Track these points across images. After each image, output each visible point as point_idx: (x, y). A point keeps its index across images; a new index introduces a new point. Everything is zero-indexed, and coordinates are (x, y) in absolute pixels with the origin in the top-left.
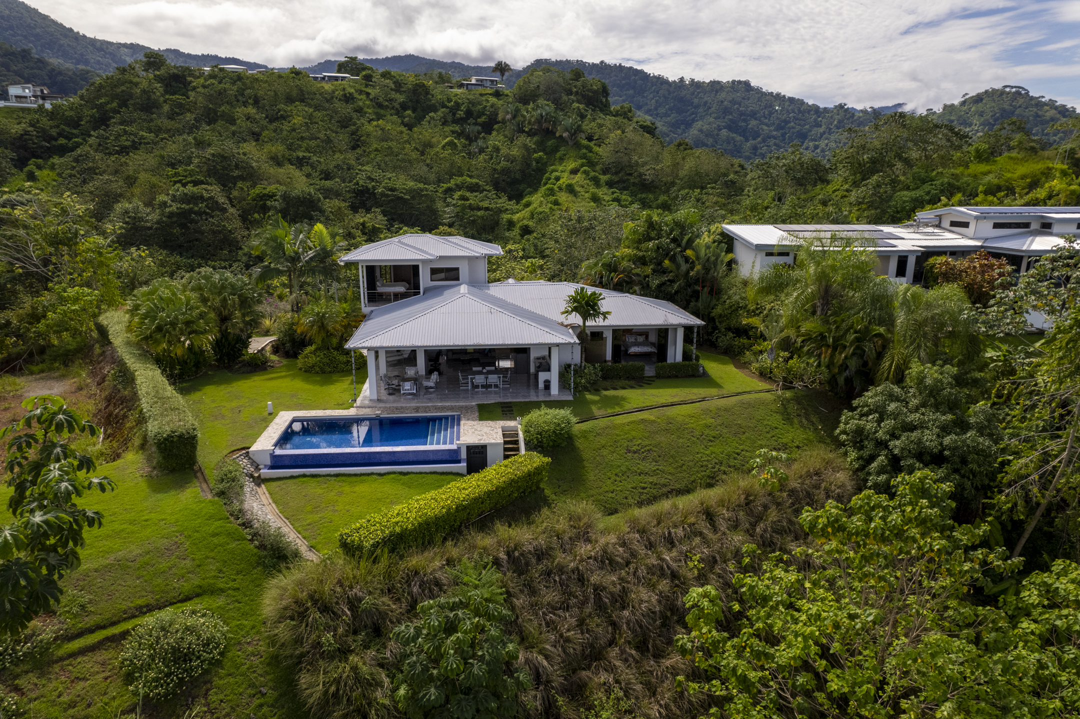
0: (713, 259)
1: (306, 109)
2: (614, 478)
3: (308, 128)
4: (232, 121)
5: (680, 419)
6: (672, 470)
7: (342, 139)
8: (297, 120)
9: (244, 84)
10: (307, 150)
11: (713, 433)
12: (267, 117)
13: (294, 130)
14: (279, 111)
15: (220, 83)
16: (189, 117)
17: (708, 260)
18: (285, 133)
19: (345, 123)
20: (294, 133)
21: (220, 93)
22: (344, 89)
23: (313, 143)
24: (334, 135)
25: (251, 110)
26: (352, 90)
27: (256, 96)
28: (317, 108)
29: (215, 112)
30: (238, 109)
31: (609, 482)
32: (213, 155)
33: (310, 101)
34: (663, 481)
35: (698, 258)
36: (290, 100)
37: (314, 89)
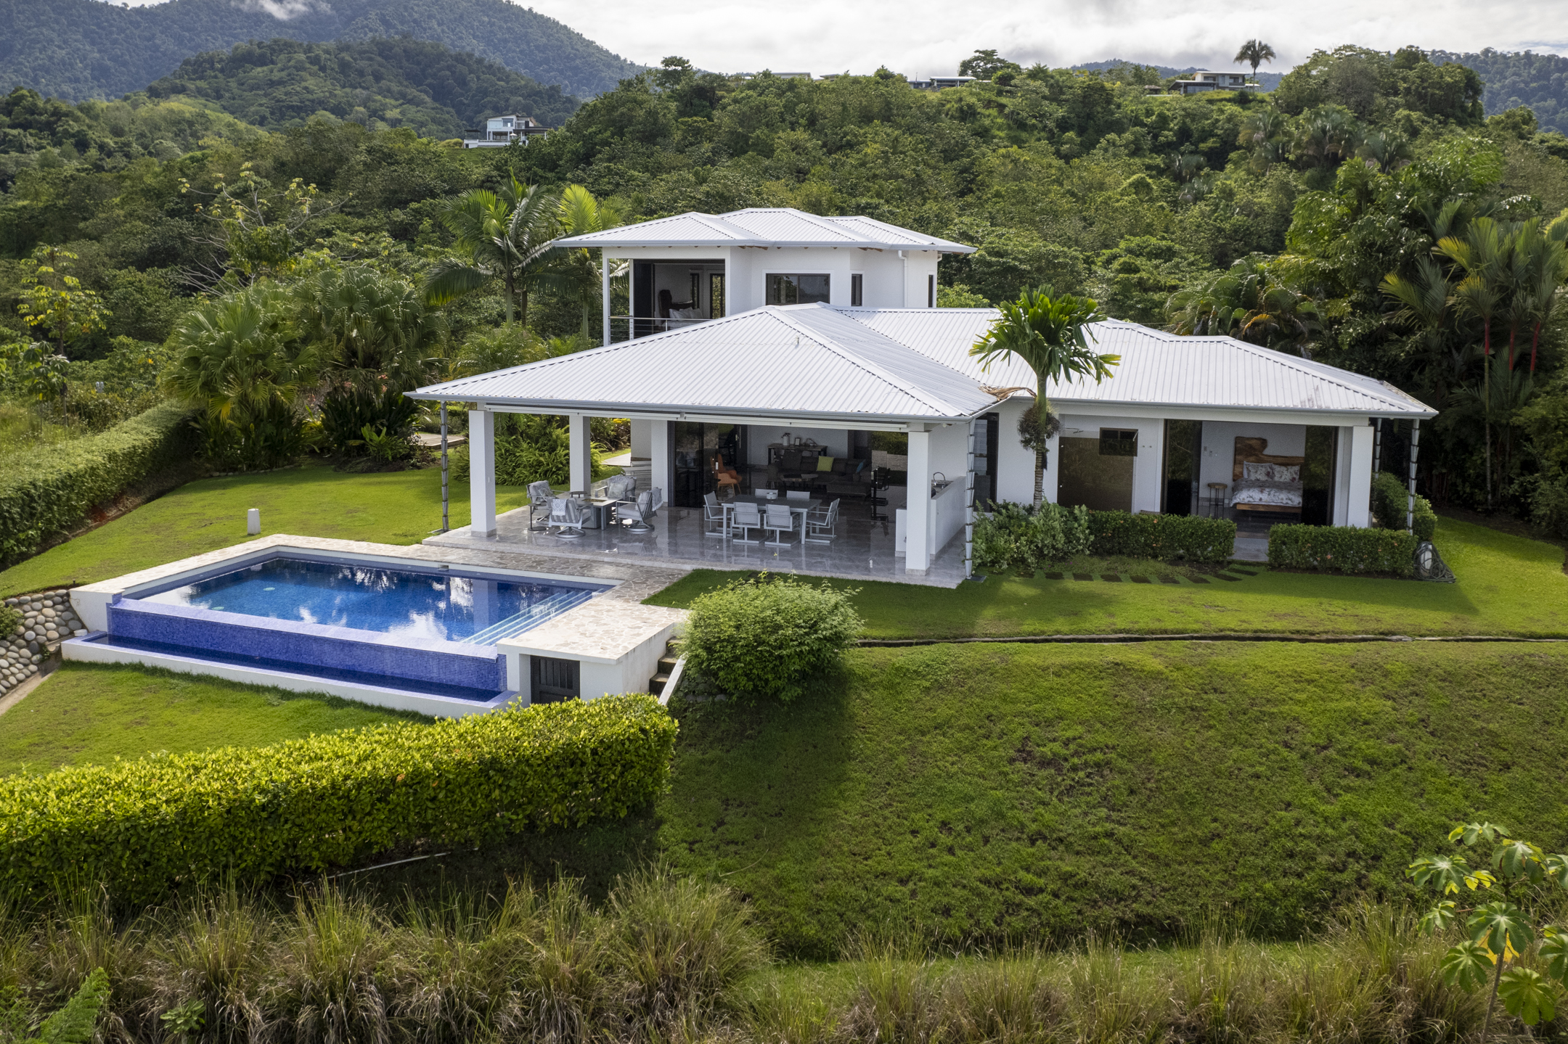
1: (889, 131)
3: (887, 160)
4: (768, 151)
7: (946, 179)
8: (871, 149)
9: (798, 96)
10: (879, 195)
12: (824, 145)
13: (863, 164)
14: (846, 134)
15: (760, 95)
16: (706, 146)
18: (847, 168)
19: (949, 155)
20: (863, 170)
21: (758, 110)
22: (961, 100)
23: (891, 185)
24: (930, 172)
25: (801, 135)
26: (973, 100)
27: (812, 113)
28: (910, 130)
29: (746, 138)
30: (781, 134)
33: (899, 119)
35: (1478, 261)
36: (866, 118)
37: (909, 101)
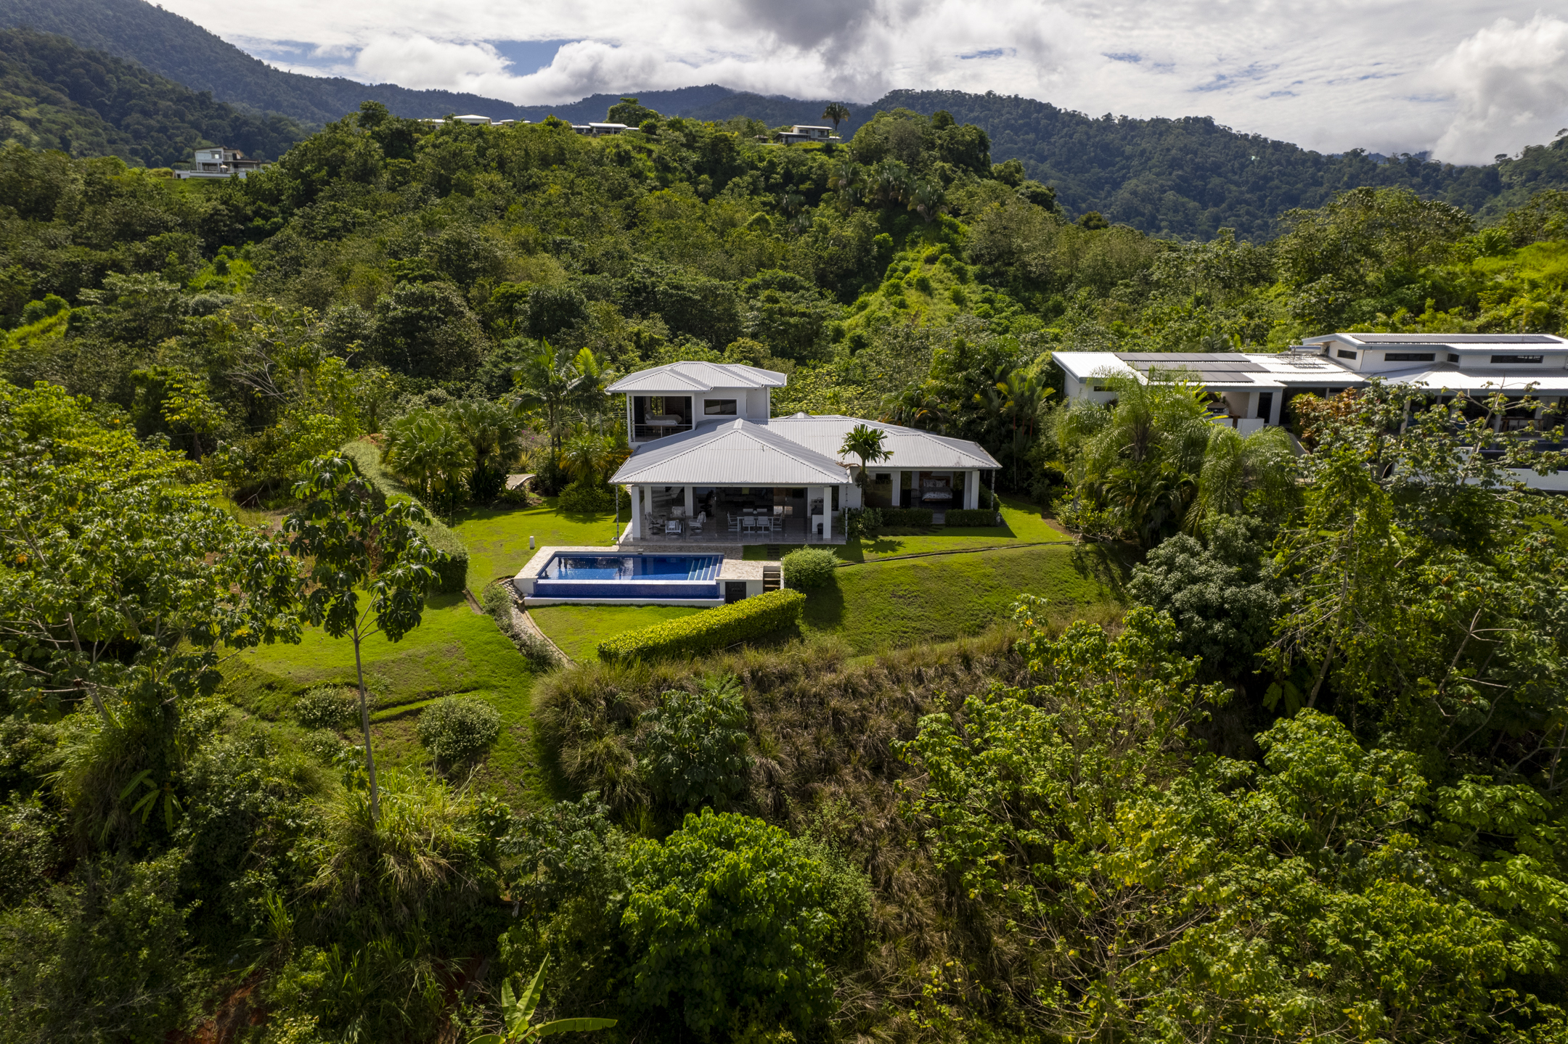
0: (1027, 394)
1: (566, 174)
2: (874, 620)
3: (568, 202)
4: (470, 192)
5: (956, 566)
6: (938, 617)
7: (613, 215)
8: (554, 190)
9: (486, 141)
10: (567, 232)
11: (990, 583)
12: (514, 186)
13: (550, 203)
14: (531, 177)
15: (455, 140)
16: (416, 186)
17: (1022, 394)
18: (537, 207)
19: (616, 194)
20: (550, 208)
21: (455, 155)
22: (618, 146)
23: (575, 222)
24: (602, 209)
25: (495, 177)
26: (629, 147)
27: (500, 156)
28: (582, 173)
29: (448, 180)
30: (477, 176)
31: (868, 624)
32: (447, 241)
33: (571, 163)
34: (927, 627)
35: (1011, 392)
36: (545, 162)
37: (577, 146)
